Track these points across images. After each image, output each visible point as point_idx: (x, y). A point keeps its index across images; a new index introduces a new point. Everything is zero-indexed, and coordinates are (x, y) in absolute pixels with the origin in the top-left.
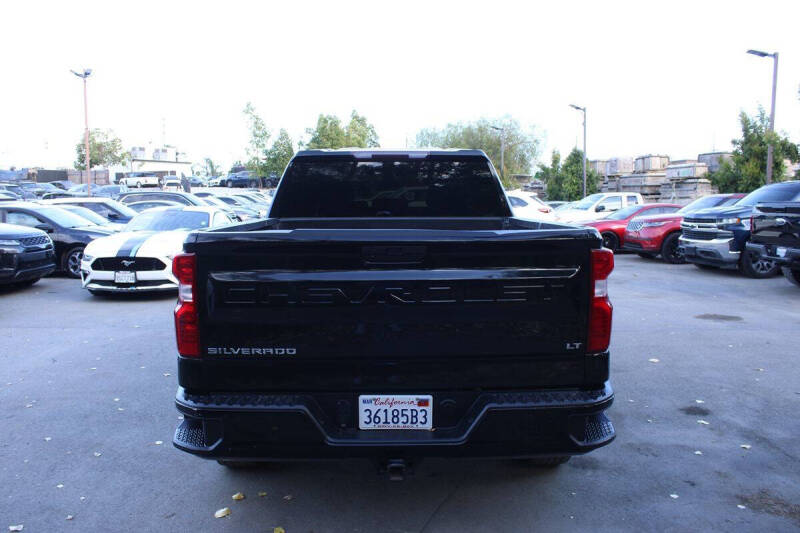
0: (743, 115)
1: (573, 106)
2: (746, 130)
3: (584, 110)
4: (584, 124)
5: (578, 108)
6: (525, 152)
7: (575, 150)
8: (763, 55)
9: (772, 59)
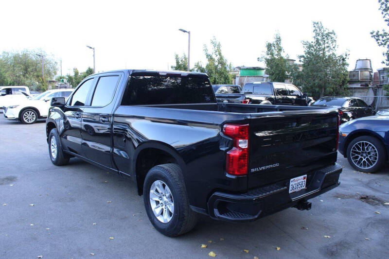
0: (177, 56)
1: (88, 46)
2: (178, 62)
3: (94, 49)
4: (94, 55)
5: (91, 48)
6: (50, 69)
7: (89, 68)
8: (185, 31)
9: (188, 34)
